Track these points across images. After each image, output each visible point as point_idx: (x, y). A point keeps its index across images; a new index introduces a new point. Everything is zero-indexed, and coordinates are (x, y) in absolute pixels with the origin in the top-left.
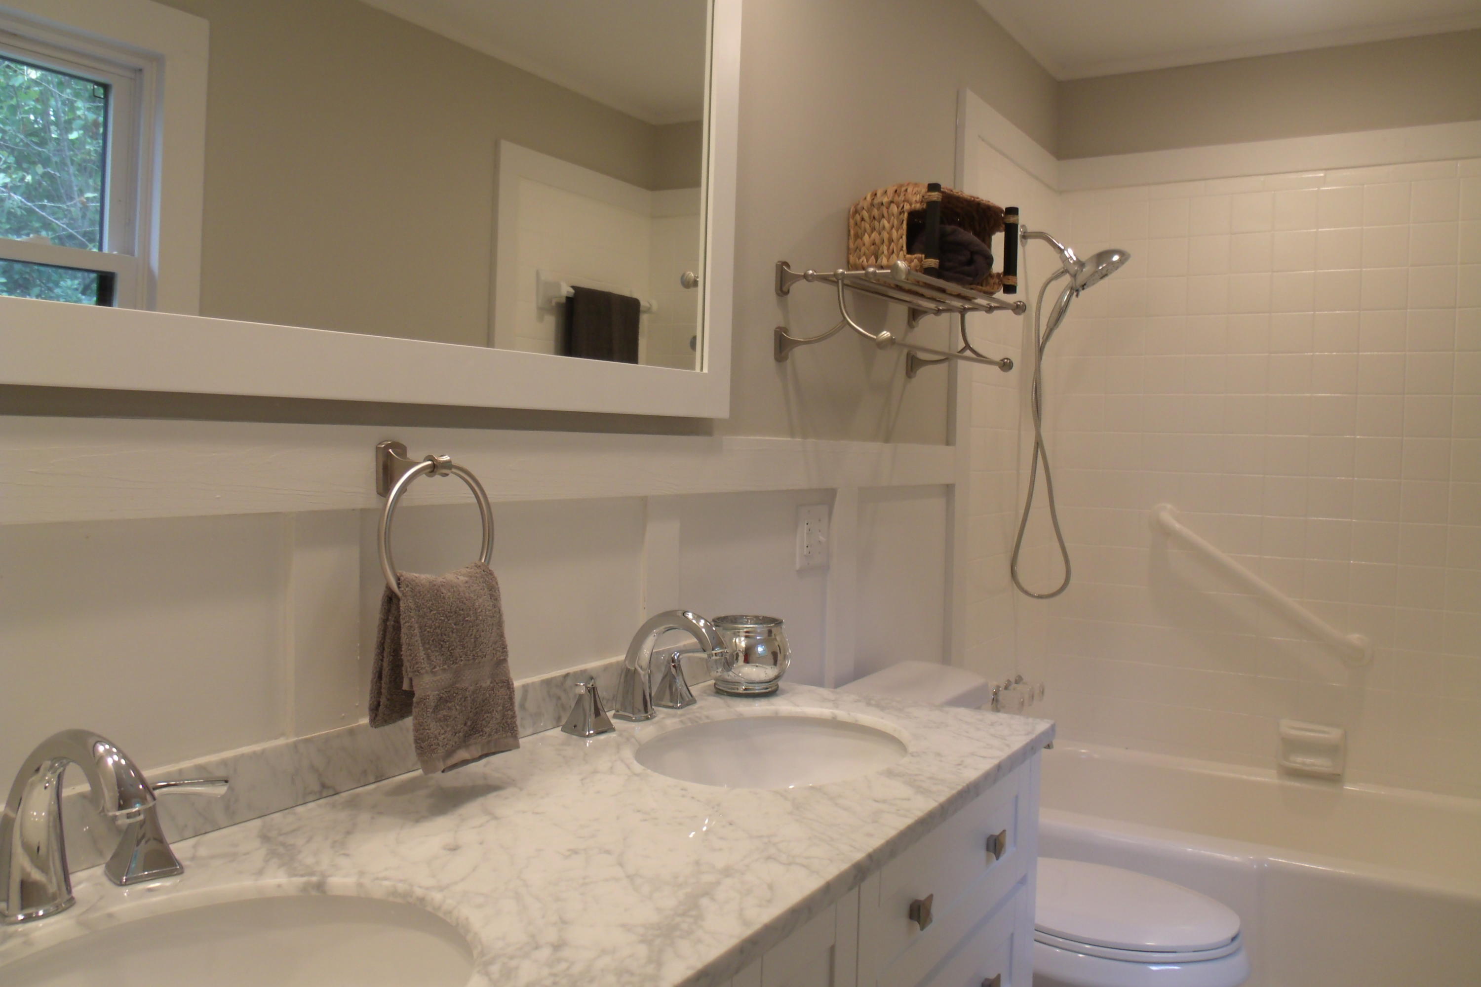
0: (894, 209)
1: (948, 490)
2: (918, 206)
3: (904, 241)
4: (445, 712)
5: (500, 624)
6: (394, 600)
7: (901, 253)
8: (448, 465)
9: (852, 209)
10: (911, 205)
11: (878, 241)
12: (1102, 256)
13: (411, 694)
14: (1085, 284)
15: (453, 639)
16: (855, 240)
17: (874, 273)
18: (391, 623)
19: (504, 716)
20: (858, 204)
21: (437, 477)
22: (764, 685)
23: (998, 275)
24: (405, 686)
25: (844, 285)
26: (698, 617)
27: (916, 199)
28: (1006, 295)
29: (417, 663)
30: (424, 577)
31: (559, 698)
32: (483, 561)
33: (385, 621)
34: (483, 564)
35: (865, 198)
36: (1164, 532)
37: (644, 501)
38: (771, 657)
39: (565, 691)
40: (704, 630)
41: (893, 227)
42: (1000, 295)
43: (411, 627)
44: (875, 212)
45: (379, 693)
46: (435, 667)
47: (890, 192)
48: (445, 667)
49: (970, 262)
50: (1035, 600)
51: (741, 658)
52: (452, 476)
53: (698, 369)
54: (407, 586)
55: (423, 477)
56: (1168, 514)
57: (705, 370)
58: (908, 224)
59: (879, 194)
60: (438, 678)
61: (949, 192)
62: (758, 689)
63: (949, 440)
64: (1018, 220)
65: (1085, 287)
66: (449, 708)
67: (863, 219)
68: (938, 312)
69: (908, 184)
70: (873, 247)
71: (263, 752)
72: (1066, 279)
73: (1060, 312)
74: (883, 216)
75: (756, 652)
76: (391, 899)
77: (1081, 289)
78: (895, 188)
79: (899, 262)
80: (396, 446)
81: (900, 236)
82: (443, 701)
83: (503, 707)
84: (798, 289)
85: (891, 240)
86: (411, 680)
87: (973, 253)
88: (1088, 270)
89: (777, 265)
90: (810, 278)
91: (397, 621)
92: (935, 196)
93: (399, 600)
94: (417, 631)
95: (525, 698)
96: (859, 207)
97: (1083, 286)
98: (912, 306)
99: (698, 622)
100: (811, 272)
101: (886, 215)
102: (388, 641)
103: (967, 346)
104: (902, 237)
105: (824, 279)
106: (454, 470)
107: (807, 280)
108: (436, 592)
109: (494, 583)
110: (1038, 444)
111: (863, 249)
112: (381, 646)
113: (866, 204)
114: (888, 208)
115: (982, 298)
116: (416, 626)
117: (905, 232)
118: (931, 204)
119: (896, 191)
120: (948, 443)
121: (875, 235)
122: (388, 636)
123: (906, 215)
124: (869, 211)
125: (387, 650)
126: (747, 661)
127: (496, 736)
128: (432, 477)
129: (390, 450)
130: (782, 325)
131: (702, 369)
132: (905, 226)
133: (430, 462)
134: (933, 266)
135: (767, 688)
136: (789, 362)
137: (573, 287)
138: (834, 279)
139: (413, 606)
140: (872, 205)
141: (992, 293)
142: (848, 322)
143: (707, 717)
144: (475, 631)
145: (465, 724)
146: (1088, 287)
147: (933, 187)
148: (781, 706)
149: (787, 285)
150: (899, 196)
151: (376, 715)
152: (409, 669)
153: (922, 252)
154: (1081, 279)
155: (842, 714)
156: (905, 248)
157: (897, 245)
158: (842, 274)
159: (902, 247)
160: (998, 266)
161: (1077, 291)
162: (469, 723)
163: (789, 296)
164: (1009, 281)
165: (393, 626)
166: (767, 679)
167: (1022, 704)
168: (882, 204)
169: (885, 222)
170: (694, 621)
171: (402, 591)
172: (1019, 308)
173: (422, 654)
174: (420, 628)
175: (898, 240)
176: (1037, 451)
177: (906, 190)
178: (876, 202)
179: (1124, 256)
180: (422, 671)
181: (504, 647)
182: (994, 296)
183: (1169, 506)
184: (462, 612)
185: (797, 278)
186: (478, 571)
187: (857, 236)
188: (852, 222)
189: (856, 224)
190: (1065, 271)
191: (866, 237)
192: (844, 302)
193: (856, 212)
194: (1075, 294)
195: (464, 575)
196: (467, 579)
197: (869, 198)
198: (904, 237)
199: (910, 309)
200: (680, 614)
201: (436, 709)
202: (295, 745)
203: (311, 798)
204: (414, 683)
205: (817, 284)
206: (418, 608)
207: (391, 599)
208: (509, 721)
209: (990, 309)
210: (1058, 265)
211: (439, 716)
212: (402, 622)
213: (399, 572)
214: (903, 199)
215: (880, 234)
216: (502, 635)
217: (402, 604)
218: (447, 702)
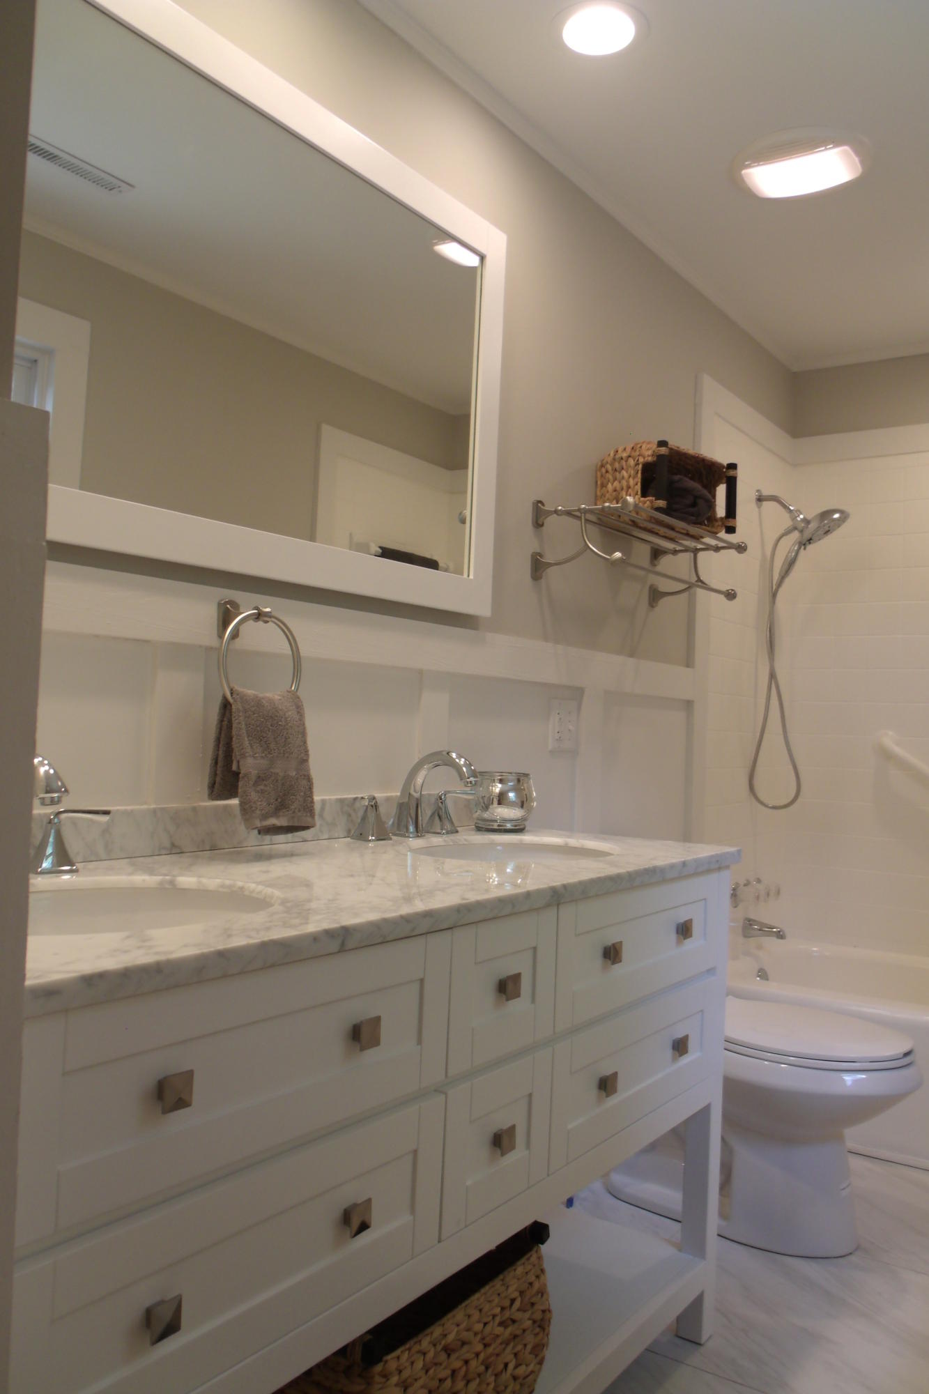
0: (631, 462)
1: (688, 705)
2: (650, 459)
3: (639, 487)
4: (262, 787)
5: (304, 734)
6: (228, 706)
7: (637, 496)
8: (268, 615)
9: (600, 464)
10: (644, 458)
11: (618, 489)
12: (826, 514)
13: (237, 774)
14: (811, 539)
15: (269, 736)
16: (602, 488)
17: (609, 507)
18: (225, 723)
19: (305, 801)
20: (603, 460)
21: (260, 623)
22: (514, 823)
23: (722, 518)
24: (234, 768)
25: (587, 520)
26: (460, 756)
27: (648, 454)
28: (727, 535)
29: (242, 749)
30: (250, 692)
31: (349, 815)
32: (293, 688)
33: (221, 721)
34: (293, 691)
35: (609, 455)
36: (886, 756)
37: (420, 672)
38: (520, 804)
39: (354, 810)
40: (464, 769)
41: (630, 476)
42: (722, 534)
43: (240, 723)
44: (617, 465)
45: (216, 774)
46: (256, 754)
47: (629, 450)
48: (263, 755)
49: (694, 505)
50: (771, 810)
51: (496, 801)
52: (270, 624)
53: (465, 575)
54: (238, 695)
55: (251, 622)
56: (889, 740)
57: (471, 577)
58: (642, 473)
59: (619, 452)
60: (258, 761)
61: (676, 448)
62: (509, 826)
63: (689, 662)
64: (736, 473)
65: (811, 541)
66: (266, 785)
67: (607, 472)
68: (675, 552)
69: (643, 443)
70: (614, 493)
71: (132, 811)
72: (796, 535)
73: (790, 564)
74: (623, 469)
75: (508, 797)
76: (221, 890)
77: (807, 543)
78: (632, 446)
79: (628, 498)
80: (232, 603)
81: (636, 483)
82: (260, 779)
83: (305, 793)
84: (551, 521)
85: (629, 487)
86: (238, 762)
87: (696, 497)
88: (813, 526)
89: (533, 503)
90: (560, 513)
91: (230, 722)
92: (663, 450)
93: (231, 706)
94: (243, 726)
95: (323, 809)
96: (605, 461)
97: (810, 541)
98: (652, 545)
99: (460, 760)
100: (560, 508)
101: (625, 467)
102: (223, 735)
103: (699, 580)
104: (637, 484)
105: (569, 513)
106: (273, 620)
107: (558, 515)
108: (258, 703)
109: (300, 704)
110: (772, 676)
111: (607, 495)
112: (218, 740)
113: (610, 459)
114: (626, 461)
115: (709, 537)
116: (243, 723)
117: (639, 480)
118: (660, 457)
119: (633, 448)
120: (688, 666)
121: (616, 483)
122: (223, 733)
123: (640, 466)
124: (612, 464)
125: (222, 743)
126: (499, 803)
127: (299, 814)
128: (257, 622)
129: (228, 606)
130: (538, 551)
131: (469, 576)
132: (639, 475)
133: (256, 611)
134: (661, 506)
135: (516, 826)
136: (543, 581)
137: (380, 547)
138: (578, 514)
139: (241, 708)
140: (614, 459)
141: (717, 533)
142: (589, 547)
143: (465, 840)
144: (285, 733)
145: (277, 800)
146: (815, 542)
147: (662, 444)
148: (527, 838)
149: (542, 519)
150: (635, 451)
151: (212, 791)
152: (237, 753)
153: (653, 496)
154: (807, 535)
155: (573, 842)
156: (639, 493)
157: (633, 490)
158: (584, 508)
159: (637, 492)
160: (721, 511)
161: (804, 545)
162: (279, 800)
163: (544, 528)
164: (730, 524)
165: (227, 725)
166: (515, 817)
167: (758, 898)
168: (622, 459)
169: (624, 473)
170: (457, 760)
171: (233, 698)
172: (741, 548)
173: (247, 743)
174: (246, 725)
175: (634, 486)
176: (771, 684)
177: (641, 447)
178: (617, 457)
179: (845, 516)
180: (247, 755)
181: (306, 752)
182: (718, 535)
183: (891, 733)
184: (276, 718)
185: (549, 513)
186: (290, 694)
187: (603, 486)
188: (599, 474)
189: (602, 476)
190: (795, 528)
191: (610, 485)
192: (586, 530)
193: (602, 466)
194: (803, 547)
195: (279, 695)
196: (279, 698)
197: (612, 454)
198: (639, 484)
199: (652, 548)
200: (445, 753)
201: (256, 784)
202: (154, 811)
203: (164, 852)
204: (240, 764)
205: (565, 518)
206: (245, 711)
207: (226, 706)
208: (309, 805)
209: (717, 549)
210: (788, 523)
211: (258, 789)
212: (233, 719)
213: (232, 685)
214: (638, 454)
215: (620, 482)
216: (305, 742)
217: (233, 707)
218: (263, 780)
